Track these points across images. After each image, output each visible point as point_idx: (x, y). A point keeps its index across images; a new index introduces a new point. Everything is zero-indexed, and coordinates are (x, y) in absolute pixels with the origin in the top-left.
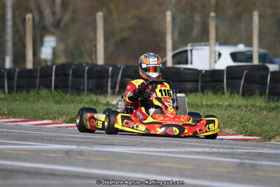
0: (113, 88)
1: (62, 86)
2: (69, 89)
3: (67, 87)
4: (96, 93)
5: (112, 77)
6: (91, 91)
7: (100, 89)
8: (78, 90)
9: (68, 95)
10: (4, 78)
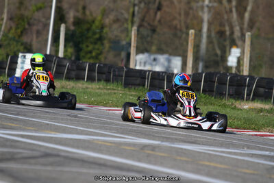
0: (248, 95)
1: (209, 90)
2: (214, 93)
3: (213, 91)
4: (234, 98)
5: (248, 86)
6: (231, 96)
7: (238, 96)
8: (221, 95)
9: (213, 98)
10: (164, 80)
